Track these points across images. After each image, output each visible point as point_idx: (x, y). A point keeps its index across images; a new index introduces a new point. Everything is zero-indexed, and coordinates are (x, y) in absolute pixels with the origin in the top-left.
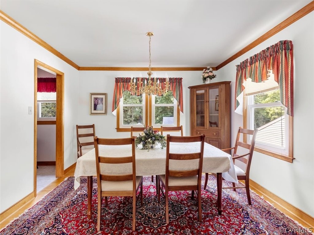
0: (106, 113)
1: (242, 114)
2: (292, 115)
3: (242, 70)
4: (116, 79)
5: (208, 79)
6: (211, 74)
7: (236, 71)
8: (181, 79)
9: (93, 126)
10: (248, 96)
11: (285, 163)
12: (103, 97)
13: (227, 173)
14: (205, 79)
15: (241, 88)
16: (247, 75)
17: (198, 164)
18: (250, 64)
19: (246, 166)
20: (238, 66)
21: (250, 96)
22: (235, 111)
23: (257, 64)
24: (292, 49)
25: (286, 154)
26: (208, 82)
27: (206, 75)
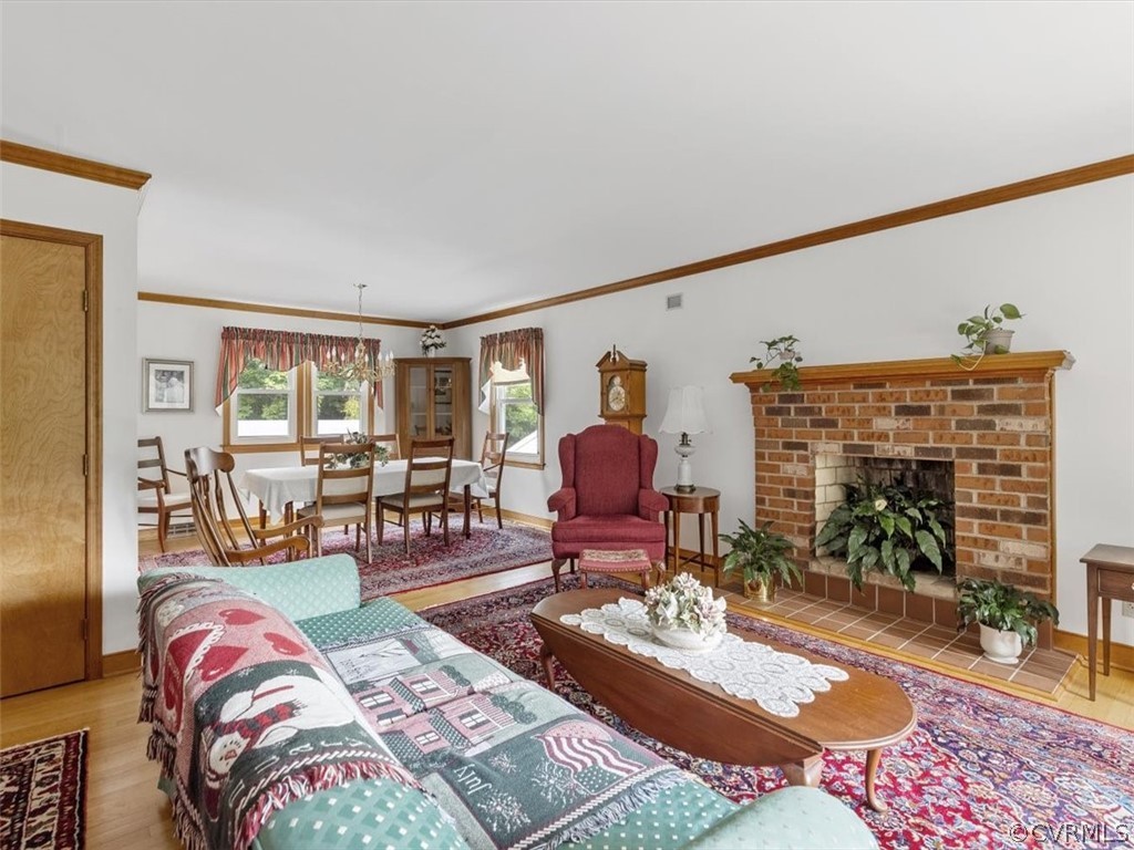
0: (191, 409)
1: (488, 412)
2: (543, 415)
3: (489, 347)
4: (227, 330)
5: (433, 348)
6: (437, 341)
7: (480, 346)
8: (378, 341)
9: (157, 442)
10: (498, 387)
11: (537, 472)
12: (186, 368)
13: (476, 484)
14: (426, 348)
15: (486, 373)
16: (497, 357)
17: (444, 475)
18: (501, 343)
19: (496, 480)
20: (483, 338)
21: (501, 387)
22: (480, 408)
23: (508, 344)
24: (542, 339)
25: (538, 461)
26: (432, 354)
27: (429, 342)
